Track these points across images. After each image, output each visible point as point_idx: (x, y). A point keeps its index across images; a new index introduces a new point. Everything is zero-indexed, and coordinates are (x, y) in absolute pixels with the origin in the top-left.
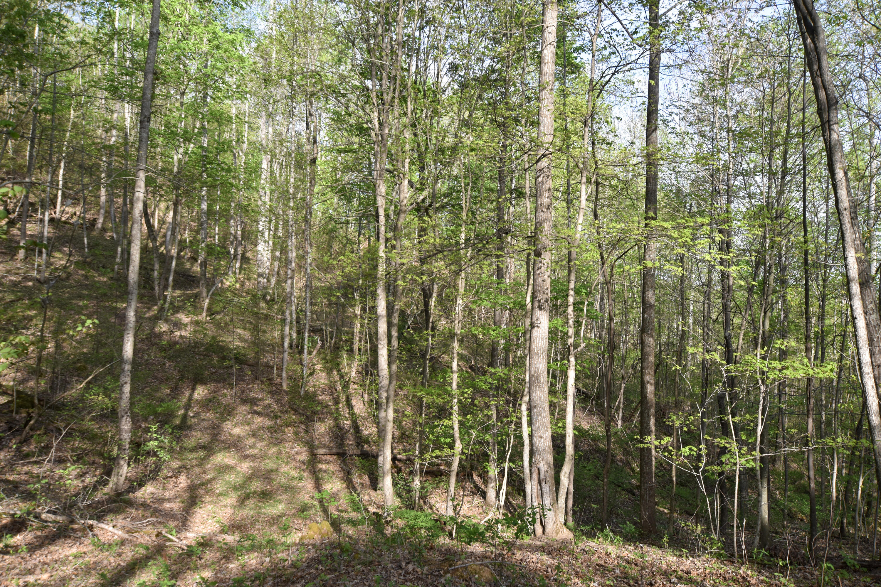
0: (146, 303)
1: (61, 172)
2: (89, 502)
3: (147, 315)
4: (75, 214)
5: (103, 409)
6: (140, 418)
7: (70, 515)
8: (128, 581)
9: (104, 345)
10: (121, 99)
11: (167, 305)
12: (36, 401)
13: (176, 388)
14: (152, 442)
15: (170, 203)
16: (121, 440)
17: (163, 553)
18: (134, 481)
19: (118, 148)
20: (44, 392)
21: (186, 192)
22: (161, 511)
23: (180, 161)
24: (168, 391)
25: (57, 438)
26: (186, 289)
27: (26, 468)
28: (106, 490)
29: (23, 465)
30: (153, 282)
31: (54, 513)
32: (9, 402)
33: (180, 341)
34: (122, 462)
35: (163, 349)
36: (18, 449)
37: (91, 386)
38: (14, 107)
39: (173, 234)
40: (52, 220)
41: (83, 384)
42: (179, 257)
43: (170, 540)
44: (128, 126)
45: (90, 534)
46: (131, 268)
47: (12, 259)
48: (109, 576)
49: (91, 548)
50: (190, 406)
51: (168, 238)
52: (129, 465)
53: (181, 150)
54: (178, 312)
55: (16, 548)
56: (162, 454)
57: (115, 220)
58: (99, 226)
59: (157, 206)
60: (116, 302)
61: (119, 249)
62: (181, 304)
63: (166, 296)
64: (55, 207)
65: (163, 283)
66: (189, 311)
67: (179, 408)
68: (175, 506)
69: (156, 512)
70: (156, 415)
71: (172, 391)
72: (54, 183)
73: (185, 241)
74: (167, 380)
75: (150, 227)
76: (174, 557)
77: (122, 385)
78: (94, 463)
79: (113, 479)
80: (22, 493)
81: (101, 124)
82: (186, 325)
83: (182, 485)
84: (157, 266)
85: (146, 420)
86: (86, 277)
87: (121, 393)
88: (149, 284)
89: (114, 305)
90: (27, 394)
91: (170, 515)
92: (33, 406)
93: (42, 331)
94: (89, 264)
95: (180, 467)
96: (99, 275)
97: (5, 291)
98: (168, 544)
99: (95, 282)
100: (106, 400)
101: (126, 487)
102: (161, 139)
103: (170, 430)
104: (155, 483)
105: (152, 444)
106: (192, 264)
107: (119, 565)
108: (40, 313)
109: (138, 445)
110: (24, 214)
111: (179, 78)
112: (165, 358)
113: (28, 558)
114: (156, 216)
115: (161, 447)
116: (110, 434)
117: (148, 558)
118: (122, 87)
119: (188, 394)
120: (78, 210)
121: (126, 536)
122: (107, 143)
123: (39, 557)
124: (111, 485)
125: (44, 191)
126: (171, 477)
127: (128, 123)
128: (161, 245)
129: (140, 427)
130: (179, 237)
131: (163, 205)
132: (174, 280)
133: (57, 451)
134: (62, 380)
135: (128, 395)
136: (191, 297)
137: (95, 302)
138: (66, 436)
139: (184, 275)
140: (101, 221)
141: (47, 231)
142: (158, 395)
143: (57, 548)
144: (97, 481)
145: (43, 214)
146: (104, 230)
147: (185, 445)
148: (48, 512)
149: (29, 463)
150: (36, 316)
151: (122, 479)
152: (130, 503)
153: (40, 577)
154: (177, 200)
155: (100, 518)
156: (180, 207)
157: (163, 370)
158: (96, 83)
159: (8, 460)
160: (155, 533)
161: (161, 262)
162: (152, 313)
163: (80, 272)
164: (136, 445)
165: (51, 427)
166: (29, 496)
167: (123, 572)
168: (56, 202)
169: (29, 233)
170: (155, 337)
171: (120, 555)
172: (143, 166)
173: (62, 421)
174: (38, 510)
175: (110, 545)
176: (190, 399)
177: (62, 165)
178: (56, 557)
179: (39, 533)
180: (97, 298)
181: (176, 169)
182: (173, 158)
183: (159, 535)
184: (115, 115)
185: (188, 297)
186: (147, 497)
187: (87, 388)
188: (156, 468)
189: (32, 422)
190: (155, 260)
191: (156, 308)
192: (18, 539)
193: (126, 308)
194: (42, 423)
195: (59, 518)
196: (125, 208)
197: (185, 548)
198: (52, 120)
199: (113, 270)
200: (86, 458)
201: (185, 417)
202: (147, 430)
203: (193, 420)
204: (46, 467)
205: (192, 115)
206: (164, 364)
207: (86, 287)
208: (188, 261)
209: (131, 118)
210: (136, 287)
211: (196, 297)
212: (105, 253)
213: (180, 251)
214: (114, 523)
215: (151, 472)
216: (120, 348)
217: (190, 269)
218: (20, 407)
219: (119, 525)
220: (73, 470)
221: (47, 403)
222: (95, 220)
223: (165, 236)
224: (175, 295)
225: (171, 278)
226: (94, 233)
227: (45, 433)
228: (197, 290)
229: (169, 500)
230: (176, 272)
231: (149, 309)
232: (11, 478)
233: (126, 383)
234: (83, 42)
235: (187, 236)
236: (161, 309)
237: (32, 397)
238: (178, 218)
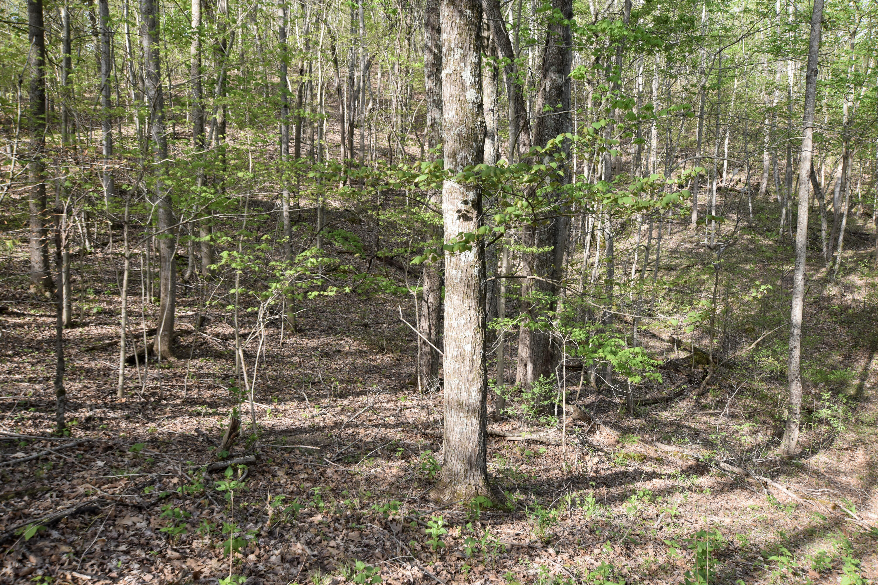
0: (813, 265)
1: (727, 141)
2: (763, 460)
3: (814, 278)
4: (740, 181)
5: (772, 372)
6: (810, 383)
7: (745, 468)
8: (807, 547)
9: (770, 308)
10: (785, 57)
11: (837, 267)
12: (711, 359)
13: (849, 356)
14: (824, 410)
15: (839, 157)
16: (792, 404)
17: (842, 528)
18: (806, 447)
19: (781, 108)
20: (717, 350)
21: (858, 142)
22: (836, 482)
23: (850, 109)
24: (841, 358)
25: (730, 395)
26: (858, 248)
27: (704, 419)
28: (778, 451)
29: (702, 415)
30: (821, 243)
31: (731, 464)
32: (688, 357)
33: (853, 305)
34: (793, 426)
35: (834, 314)
36: (697, 400)
37: (760, 348)
38: (686, 90)
39: (843, 189)
40: (719, 189)
41: (753, 346)
42: (850, 215)
43: (848, 515)
44: (791, 83)
45: (765, 490)
46: (799, 230)
47: (686, 229)
48: (788, 536)
49: (766, 504)
50: (866, 376)
51: (837, 194)
52: (800, 429)
53: (851, 97)
54: (849, 274)
55: (700, 489)
56: (835, 423)
57: (779, 182)
58: (763, 190)
59: (823, 162)
60: (783, 265)
61: (784, 211)
62: (852, 265)
63: (835, 258)
64: (721, 177)
65: (832, 243)
66: (863, 273)
67: (854, 377)
68: (853, 481)
69: (830, 483)
70: (827, 382)
71: (845, 358)
72: (721, 154)
73: (858, 195)
74: (838, 346)
75: (816, 185)
76: (856, 535)
77: (792, 350)
78: (764, 422)
79: (785, 442)
80: (703, 440)
81: (763, 87)
82: (859, 288)
83: (859, 460)
84: (824, 226)
85: (816, 386)
86: (752, 241)
87: (791, 357)
88: (817, 245)
89: (780, 268)
90: (702, 352)
91: (847, 490)
92: (708, 363)
93: (714, 293)
94: (754, 228)
95: (857, 441)
96: (765, 239)
97: (681, 258)
98: (847, 519)
99: (761, 246)
100: (776, 362)
101: (798, 450)
102: (828, 89)
103: (845, 401)
104: (828, 452)
105: (824, 413)
106: (865, 221)
107: (796, 528)
108: (711, 278)
109: (809, 411)
110: (695, 186)
111: (849, 18)
112: (836, 323)
113: (711, 500)
114: (823, 173)
115: (835, 417)
116: (779, 397)
117: (826, 529)
118: (785, 45)
119: (863, 362)
120: (743, 177)
121: (801, 501)
122: (769, 105)
123: (721, 501)
124: (782, 447)
125: (712, 163)
126: (847, 449)
127: (791, 81)
128: (829, 203)
129: (810, 393)
130: (850, 192)
131: (830, 160)
132: (844, 240)
133: (730, 406)
134: (732, 340)
135: (798, 360)
136: (865, 257)
137: (761, 265)
138: (738, 393)
139: (855, 234)
140: (765, 185)
141: (716, 199)
142: (829, 361)
143: (735, 497)
144: (769, 441)
145: (711, 184)
146: (768, 193)
147: (861, 418)
148: (726, 462)
149: (707, 414)
150: (707, 279)
151: (794, 444)
152: (802, 469)
153: (723, 519)
154: (847, 153)
155: (774, 476)
156: (850, 160)
157: (834, 336)
158: (759, 49)
159: (689, 409)
160: (831, 504)
161: (829, 221)
162: (819, 275)
163: (746, 237)
164: (808, 411)
165: (724, 384)
166: (709, 444)
167: (801, 536)
168: (722, 172)
169: (699, 203)
170: (824, 301)
171: (796, 518)
172: (809, 123)
173: (735, 378)
174: (717, 458)
175: (785, 506)
176: (866, 368)
177: (727, 135)
178: (735, 504)
179: (719, 480)
180: (762, 261)
181: (845, 120)
182: (841, 108)
183: (835, 507)
184: (778, 75)
185: (862, 258)
186: (821, 466)
187: (756, 350)
188: (829, 437)
189: (708, 377)
190: (823, 219)
191: (824, 269)
192: (702, 481)
193: (793, 271)
194: (716, 379)
195: (736, 470)
196: (789, 169)
197: (867, 528)
198: (718, 95)
199: (778, 233)
200: (757, 417)
201: (860, 388)
202: (819, 397)
203: (870, 392)
204: (722, 420)
205: (865, 55)
206: (835, 330)
207: (752, 251)
208: (860, 217)
209: (795, 74)
210: (804, 249)
211: (871, 256)
212: (770, 217)
213: (851, 207)
214: (788, 485)
215: (824, 440)
216: (789, 313)
217: (863, 226)
218: (697, 362)
219: (792, 488)
220: (746, 427)
221: (720, 361)
222: (759, 184)
223: (833, 193)
224: (845, 255)
225: (841, 238)
226: (759, 197)
227: (719, 389)
228: (872, 249)
229: (845, 474)
230: (846, 231)
231: (817, 271)
232: (693, 425)
233: (795, 347)
234: (746, 11)
235: (859, 190)
236: (831, 271)
237: (708, 355)
238: (849, 172)
